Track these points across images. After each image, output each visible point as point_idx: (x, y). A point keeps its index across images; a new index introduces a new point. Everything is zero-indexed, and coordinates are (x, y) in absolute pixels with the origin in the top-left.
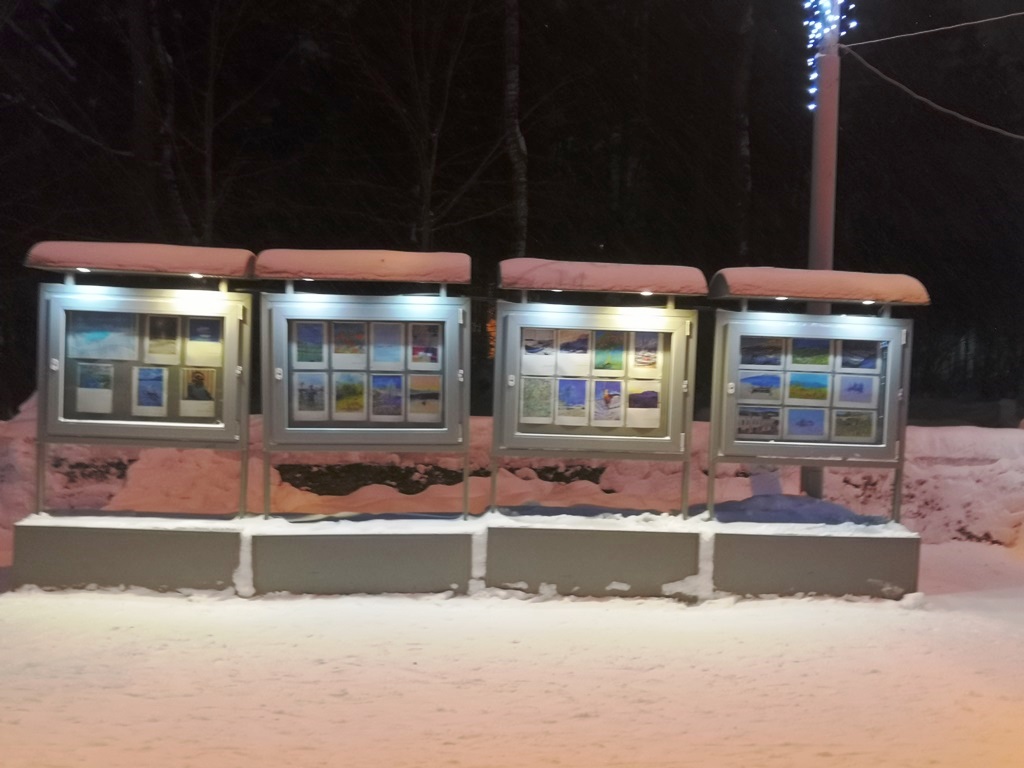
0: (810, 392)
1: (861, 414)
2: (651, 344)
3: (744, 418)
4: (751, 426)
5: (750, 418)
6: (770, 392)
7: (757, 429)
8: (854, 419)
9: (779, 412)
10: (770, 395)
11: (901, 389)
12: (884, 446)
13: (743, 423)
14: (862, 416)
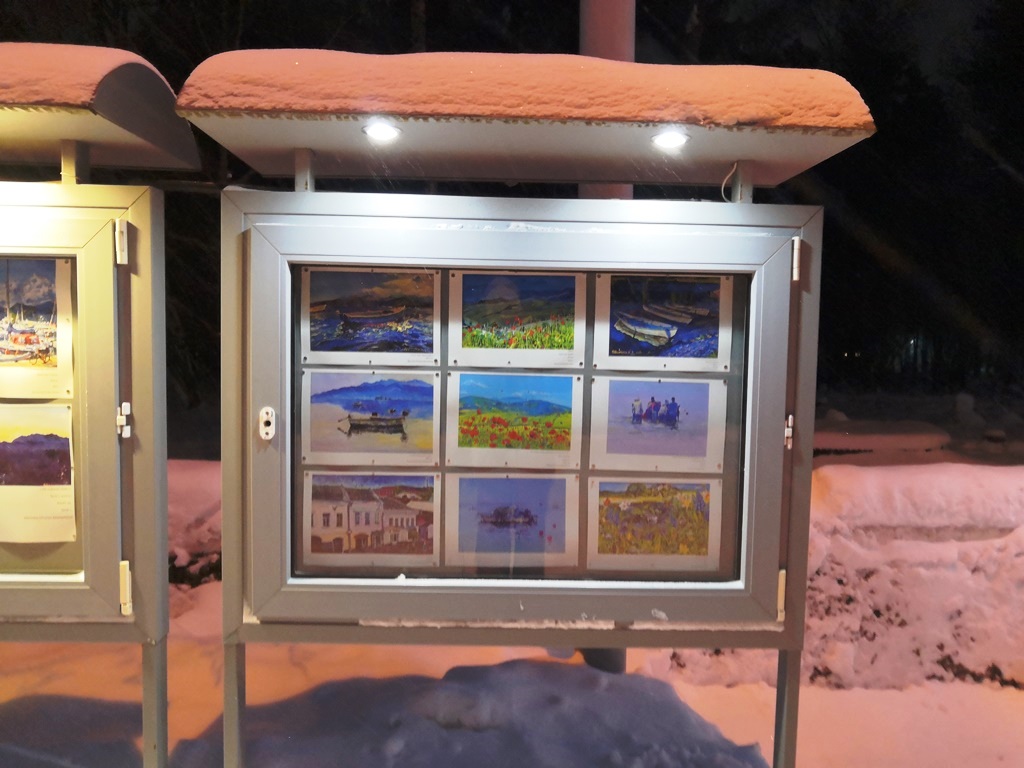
0: (520, 430)
1: (675, 489)
2: (34, 292)
3: (328, 507)
4: (349, 529)
5: (346, 508)
6: (402, 431)
7: (369, 539)
8: (655, 505)
9: (432, 489)
10: (404, 438)
11: (791, 417)
12: (739, 585)
13: (326, 523)
14: (676, 494)
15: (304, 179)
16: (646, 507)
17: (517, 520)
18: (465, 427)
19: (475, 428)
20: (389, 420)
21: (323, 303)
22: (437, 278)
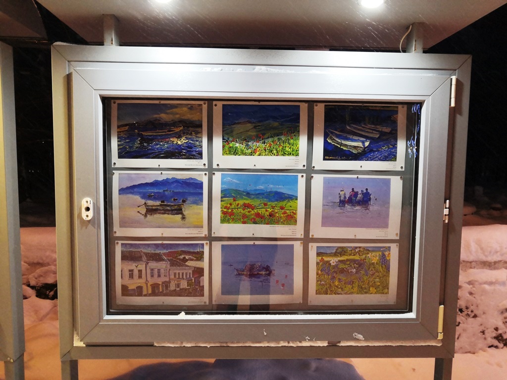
0: (262, 211)
4: (147, 280)
5: (144, 266)
6: (182, 213)
7: (160, 286)
8: (354, 261)
9: (203, 252)
10: (183, 218)
11: (448, 201)
12: (412, 315)
13: (131, 276)
14: (368, 253)
15: (111, 37)
16: (348, 263)
17: (261, 273)
18: (225, 210)
19: (232, 211)
20: (173, 205)
21: (126, 125)
22: (205, 107)
